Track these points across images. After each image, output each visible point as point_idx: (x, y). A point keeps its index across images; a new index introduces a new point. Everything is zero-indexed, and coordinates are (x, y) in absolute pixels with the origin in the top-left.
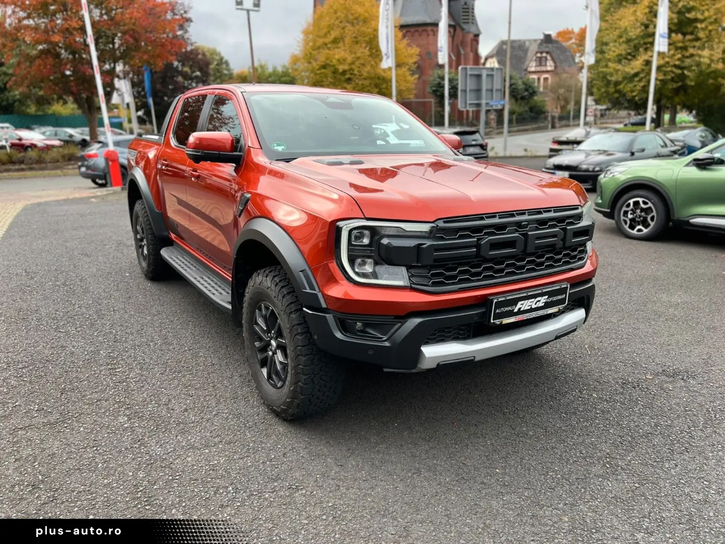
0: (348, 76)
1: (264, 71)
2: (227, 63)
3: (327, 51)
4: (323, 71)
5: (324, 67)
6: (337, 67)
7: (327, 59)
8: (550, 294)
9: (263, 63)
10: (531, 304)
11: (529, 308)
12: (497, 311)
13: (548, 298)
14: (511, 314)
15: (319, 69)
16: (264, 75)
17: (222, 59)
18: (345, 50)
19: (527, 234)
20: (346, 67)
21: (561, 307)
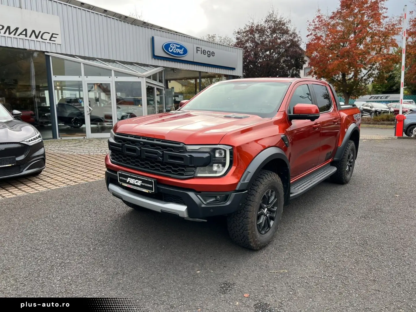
8: (143, 181)
10: (134, 181)
11: (133, 183)
12: (120, 177)
13: (142, 183)
14: (126, 182)
19: (141, 148)
21: (150, 191)
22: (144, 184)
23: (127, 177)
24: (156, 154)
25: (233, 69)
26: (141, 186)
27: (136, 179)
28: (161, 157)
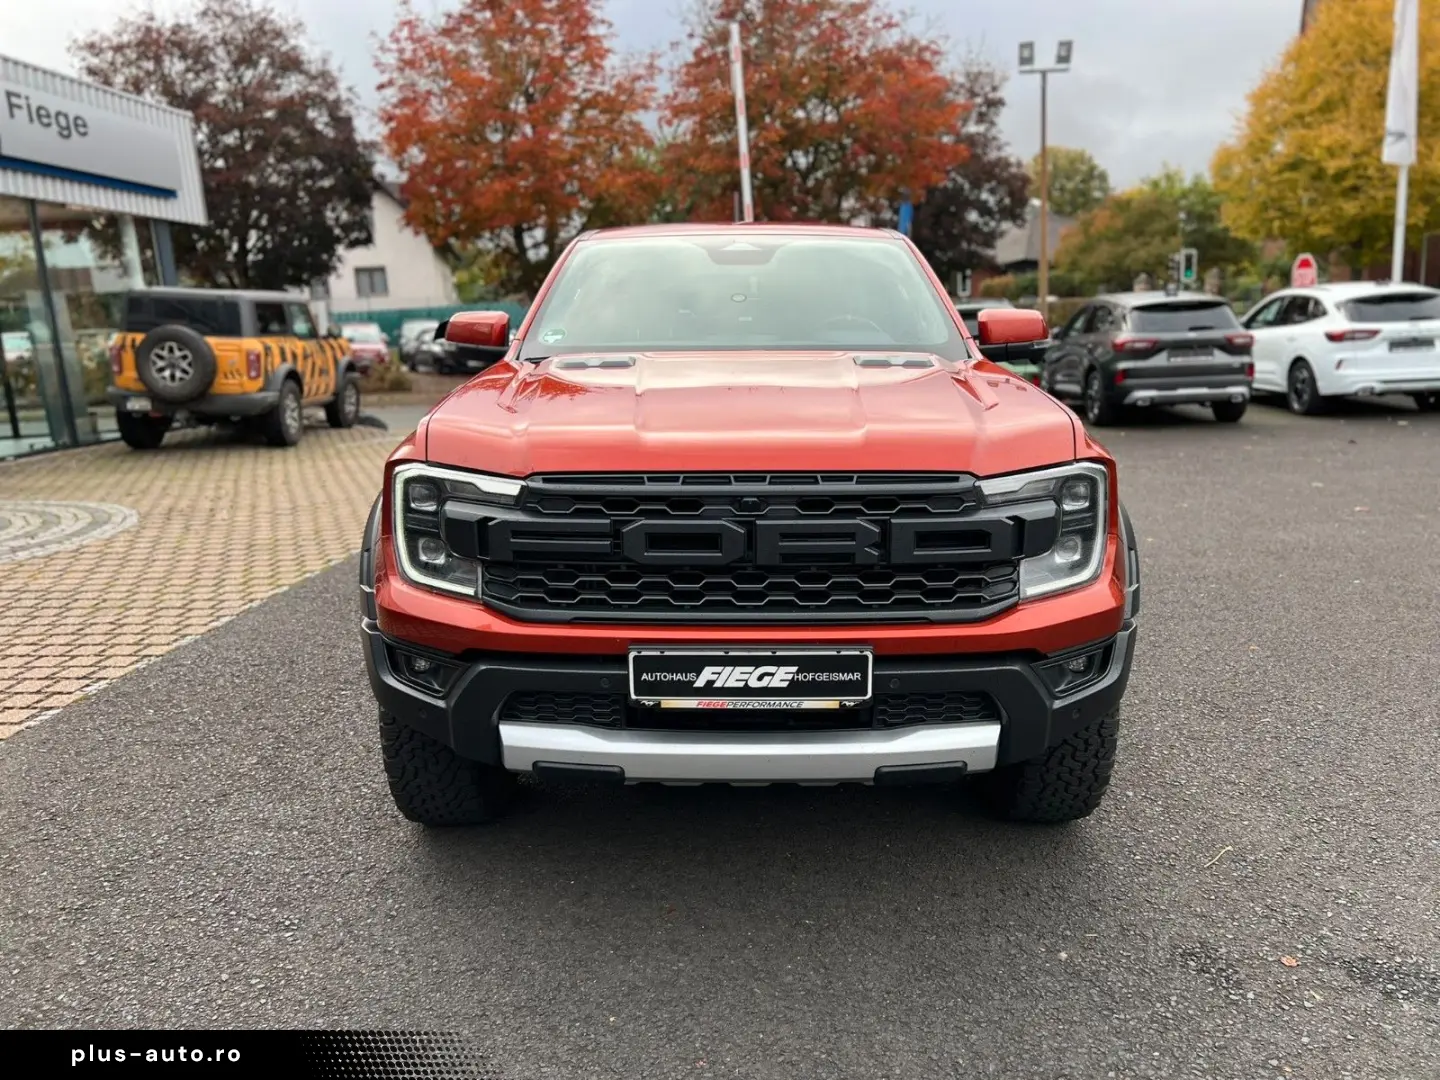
0: (1348, 183)
1: (1172, 187)
2: (1103, 177)
3: (1303, 132)
4: (1287, 175)
5: (1294, 166)
6: (1324, 164)
7: (1302, 148)
8: (804, 664)
9: (1173, 168)
10: (745, 677)
11: (741, 684)
12: (644, 676)
13: (798, 673)
14: (687, 690)
15: (1280, 172)
16: (1171, 195)
17: (1092, 168)
18: (1346, 127)
19: (752, 523)
20: (1346, 162)
21: (850, 701)
22: (810, 677)
23: (697, 665)
24: (851, 536)
25: (168, 194)
26: (794, 689)
27: (757, 662)
28: (874, 546)
